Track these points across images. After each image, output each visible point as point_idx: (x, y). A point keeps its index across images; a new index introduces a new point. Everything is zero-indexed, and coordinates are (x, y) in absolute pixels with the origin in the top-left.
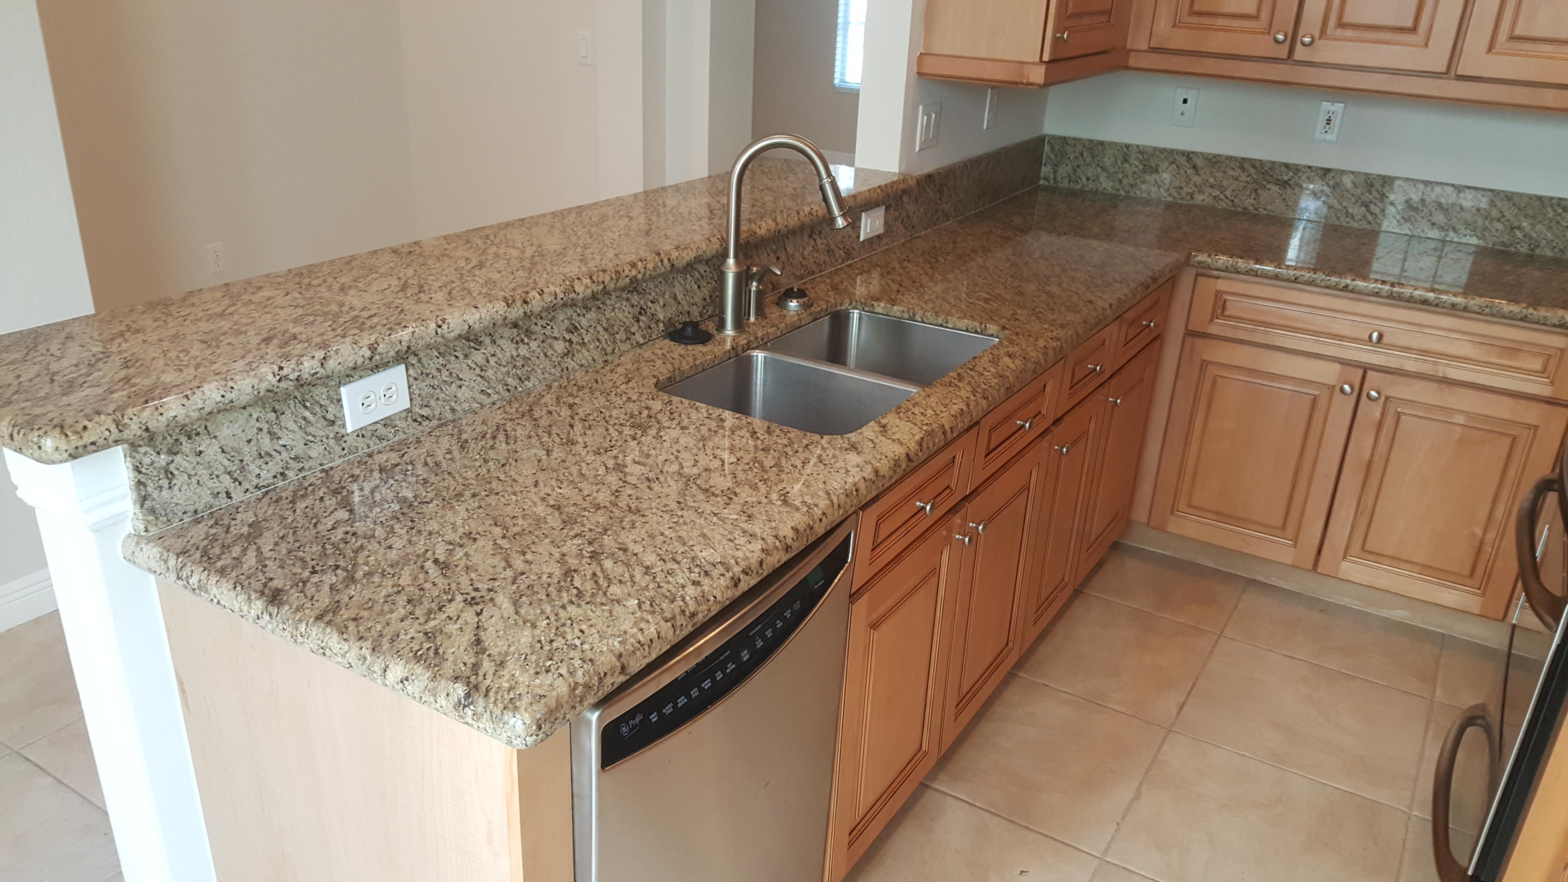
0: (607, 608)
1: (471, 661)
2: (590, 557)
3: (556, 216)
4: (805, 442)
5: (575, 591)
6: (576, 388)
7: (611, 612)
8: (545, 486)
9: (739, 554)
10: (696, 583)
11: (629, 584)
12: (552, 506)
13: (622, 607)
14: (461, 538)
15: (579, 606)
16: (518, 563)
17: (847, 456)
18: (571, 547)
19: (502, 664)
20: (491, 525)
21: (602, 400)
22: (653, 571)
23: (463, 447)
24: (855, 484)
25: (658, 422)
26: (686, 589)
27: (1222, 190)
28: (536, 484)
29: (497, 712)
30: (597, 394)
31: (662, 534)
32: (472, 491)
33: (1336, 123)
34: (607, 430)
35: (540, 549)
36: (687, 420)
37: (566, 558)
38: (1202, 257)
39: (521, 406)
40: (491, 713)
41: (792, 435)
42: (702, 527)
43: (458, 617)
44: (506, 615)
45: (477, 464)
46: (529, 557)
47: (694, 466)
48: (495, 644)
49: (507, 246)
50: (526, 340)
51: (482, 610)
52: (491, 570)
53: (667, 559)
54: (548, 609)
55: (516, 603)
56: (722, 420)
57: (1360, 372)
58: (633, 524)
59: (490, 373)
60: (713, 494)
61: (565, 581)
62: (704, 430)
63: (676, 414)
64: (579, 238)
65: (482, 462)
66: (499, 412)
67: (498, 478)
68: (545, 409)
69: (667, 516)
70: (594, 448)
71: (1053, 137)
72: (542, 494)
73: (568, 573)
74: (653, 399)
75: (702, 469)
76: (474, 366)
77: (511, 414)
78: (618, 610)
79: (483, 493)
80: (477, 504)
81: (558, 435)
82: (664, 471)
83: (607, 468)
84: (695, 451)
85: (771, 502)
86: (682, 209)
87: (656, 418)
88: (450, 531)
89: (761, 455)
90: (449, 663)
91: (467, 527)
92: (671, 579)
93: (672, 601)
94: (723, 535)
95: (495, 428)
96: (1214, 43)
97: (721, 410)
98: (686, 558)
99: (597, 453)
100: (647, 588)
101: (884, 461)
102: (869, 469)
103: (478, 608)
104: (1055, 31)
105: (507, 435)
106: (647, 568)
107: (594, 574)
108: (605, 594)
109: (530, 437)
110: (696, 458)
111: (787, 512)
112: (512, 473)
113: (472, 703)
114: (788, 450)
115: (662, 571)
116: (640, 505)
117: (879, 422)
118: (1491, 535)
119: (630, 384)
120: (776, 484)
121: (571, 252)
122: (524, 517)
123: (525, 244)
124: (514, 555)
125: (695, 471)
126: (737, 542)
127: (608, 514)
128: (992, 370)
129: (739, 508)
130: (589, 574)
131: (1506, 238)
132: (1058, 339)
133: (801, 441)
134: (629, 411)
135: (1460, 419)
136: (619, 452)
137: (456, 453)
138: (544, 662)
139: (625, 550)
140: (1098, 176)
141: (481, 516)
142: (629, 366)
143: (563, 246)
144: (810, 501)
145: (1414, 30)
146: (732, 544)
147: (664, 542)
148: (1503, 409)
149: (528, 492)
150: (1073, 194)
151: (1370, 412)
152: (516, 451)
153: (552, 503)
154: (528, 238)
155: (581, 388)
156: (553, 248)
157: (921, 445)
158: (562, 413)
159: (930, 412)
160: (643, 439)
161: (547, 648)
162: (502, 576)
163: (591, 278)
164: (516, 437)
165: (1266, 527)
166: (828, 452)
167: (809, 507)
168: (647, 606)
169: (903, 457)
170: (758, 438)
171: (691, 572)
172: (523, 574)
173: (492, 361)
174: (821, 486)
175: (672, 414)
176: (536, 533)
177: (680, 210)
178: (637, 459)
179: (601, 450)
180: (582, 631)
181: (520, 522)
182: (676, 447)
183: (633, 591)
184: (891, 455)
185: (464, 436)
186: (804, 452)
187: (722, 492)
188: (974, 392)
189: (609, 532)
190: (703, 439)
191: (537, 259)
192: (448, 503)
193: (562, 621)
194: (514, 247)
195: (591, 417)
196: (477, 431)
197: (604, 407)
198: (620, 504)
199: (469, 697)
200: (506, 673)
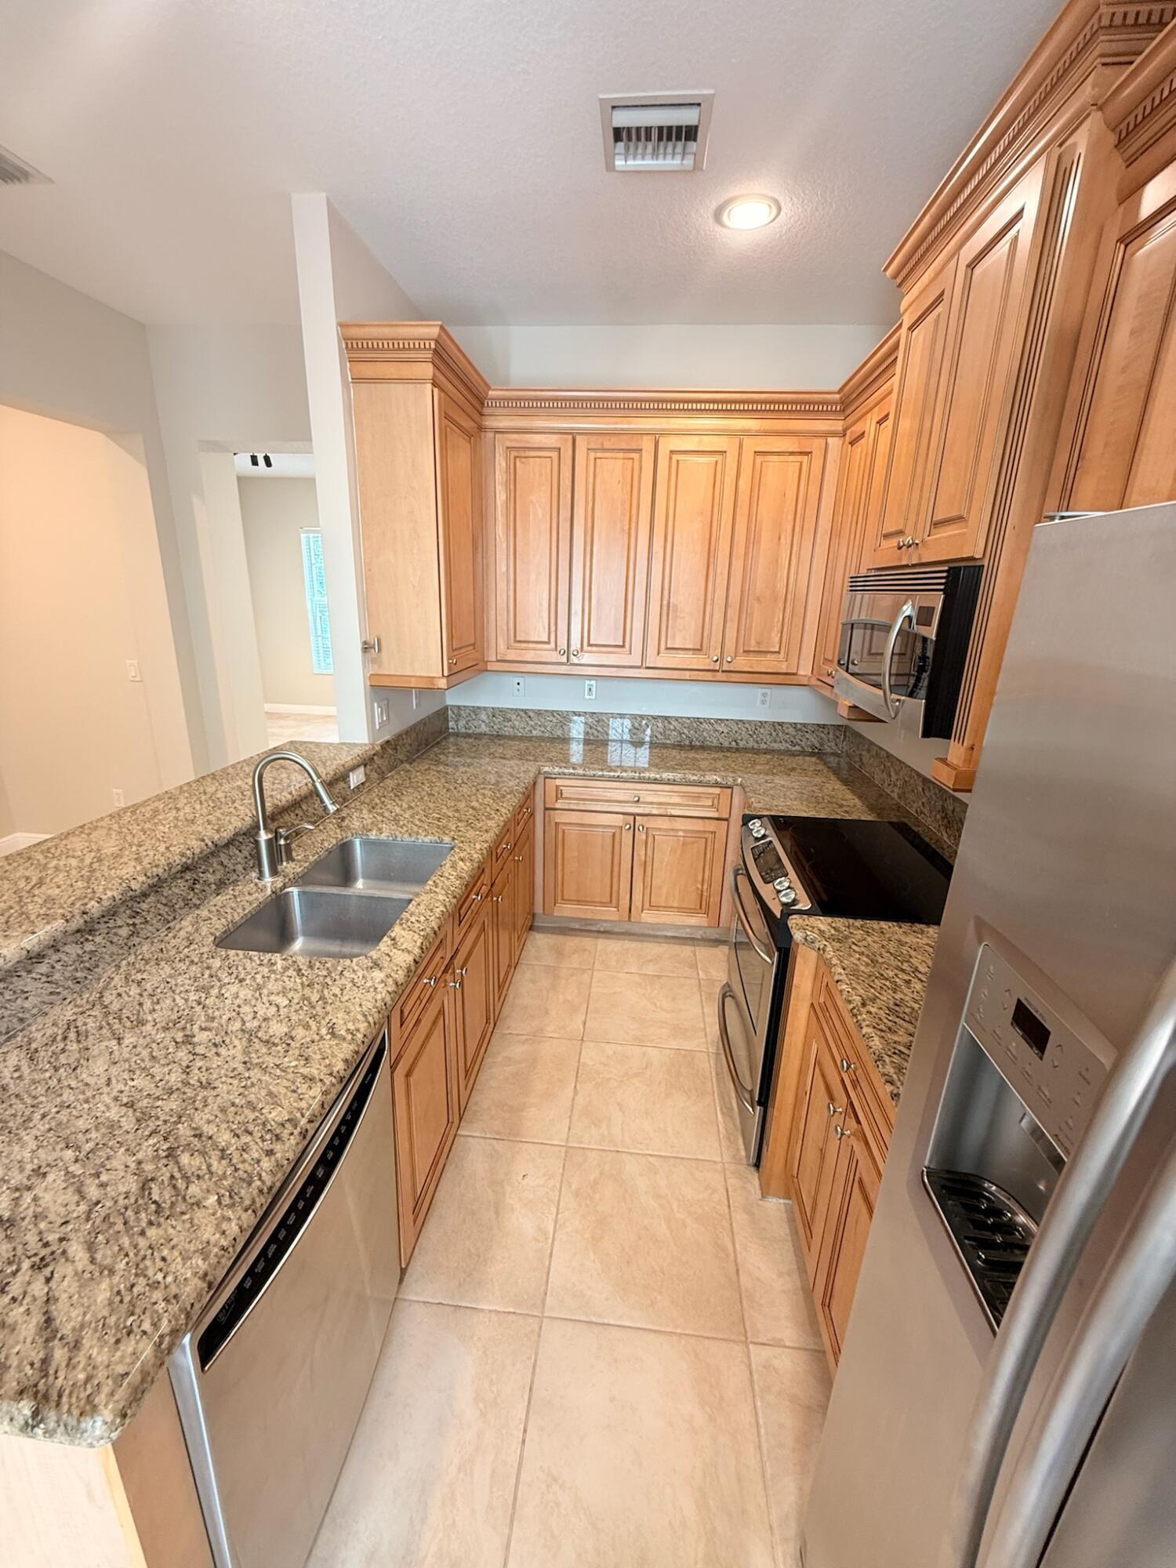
0: (186, 1217)
1: (37, 1356)
2: (167, 1157)
3: (114, 817)
4: (340, 969)
5: (153, 1207)
6: (143, 962)
7: (191, 1220)
8: (118, 1081)
9: (303, 1104)
10: (270, 1153)
11: (207, 1177)
12: (125, 1105)
13: (203, 1210)
14: (29, 1178)
15: (159, 1225)
16: (93, 1192)
17: (373, 974)
18: (146, 1151)
19: (77, 1345)
20: (62, 1149)
21: (168, 970)
22: (229, 1152)
23: (31, 1059)
24: (383, 1000)
25: (219, 981)
26: (261, 1164)
27: (545, 727)
28: (109, 1083)
29: (72, 1422)
30: (163, 963)
31: (233, 1104)
32: (42, 1111)
33: (594, 689)
34: (174, 1000)
35: (115, 1163)
36: (243, 972)
37: (143, 1165)
38: (546, 769)
39: (91, 995)
40: (66, 1426)
41: (329, 965)
42: (268, 1084)
43: (25, 1293)
44: (80, 1269)
45: (47, 1075)
46: (104, 1178)
47: (254, 1018)
48: (68, 1319)
49: (67, 857)
50: (91, 938)
51: (52, 1273)
52: (62, 1211)
53: (238, 1132)
54: (126, 1241)
55: (91, 1247)
56: (272, 964)
57: (632, 817)
58: (206, 1101)
59: (57, 976)
60: (274, 1044)
61: (143, 1197)
62: (259, 977)
63: (234, 968)
64: (134, 836)
65: (52, 1071)
66: (69, 1008)
67: (69, 1086)
68: (114, 992)
69: (235, 1082)
70: (163, 1024)
71: (453, 706)
72: (115, 1093)
73: (145, 1186)
74: (213, 957)
75: (261, 1019)
76: (39, 976)
77: (82, 1006)
78: (199, 1214)
79: (54, 1110)
80: (47, 1126)
81: (128, 1018)
82: (229, 1031)
83: (176, 1042)
84: (253, 1002)
85: (322, 1038)
86: (220, 795)
87: (217, 976)
88: (17, 1172)
89: (307, 991)
90: (12, 1371)
91: (36, 1161)
92: (245, 1156)
93: (250, 1184)
94: (287, 1088)
95: (66, 1026)
96: (529, 656)
97: (270, 954)
98: (258, 1125)
99: (166, 1029)
100: (224, 1176)
101: (400, 972)
102: (390, 981)
103: (47, 1272)
104: (449, 659)
105: (77, 1032)
106: (223, 1150)
107: (172, 1177)
108: (184, 1199)
109: (101, 1028)
110: (255, 1009)
111: (337, 1045)
112: (84, 1076)
113: (42, 1421)
114: (328, 980)
115: (237, 1149)
116: (211, 1076)
117: (390, 936)
118: (705, 887)
119: (192, 948)
120: (324, 1018)
121: (127, 853)
122: (97, 1128)
123: (85, 852)
124: (88, 1181)
125: (256, 1023)
126: (300, 1091)
127: (181, 1096)
128: (455, 874)
129: (297, 1052)
130: (166, 1178)
131: (679, 739)
132: (487, 842)
133: (336, 969)
134: (192, 974)
135: (681, 834)
136: (186, 1023)
137: (25, 1070)
138: (125, 1321)
139: (199, 1136)
140: (480, 725)
141: (52, 1140)
142: (190, 929)
143: (120, 847)
144: (352, 1028)
145: (623, 646)
146: (295, 1095)
147: (236, 1113)
148: (698, 826)
149: (101, 1094)
150: (468, 736)
151: (641, 836)
152: (88, 1049)
153: (125, 1100)
154: (87, 844)
155: (147, 962)
156: (109, 851)
157: (422, 948)
158: (131, 993)
159: (422, 919)
160: (207, 1002)
161: (127, 1299)
162: (75, 1215)
163: (146, 875)
164: (87, 1031)
165: (603, 904)
166: (358, 973)
167: (352, 1033)
168: (226, 1201)
169: (412, 963)
170: (303, 975)
171: (263, 1141)
172: (98, 1202)
173: (58, 966)
174: (359, 1009)
175: (230, 968)
176: (111, 1144)
177: (218, 796)
178: (203, 1025)
179: (171, 1024)
180: (164, 1259)
181: (94, 1135)
182: (237, 1002)
183: (211, 1184)
184: (403, 965)
185: (34, 1046)
186: (340, 978)
187: (281, 1039)
188: (447, 894)
189: (184, 1119)
190: (259, 988)
191: (95, 866)
192: (17, 1135)
193: (142, 1253)
194: (74, 857)
195: (159, 990)
196: (47, 1034)
197: (170, 976)
198: (192, 1082)
199: (37, 1415)
200: (81, 1358)
